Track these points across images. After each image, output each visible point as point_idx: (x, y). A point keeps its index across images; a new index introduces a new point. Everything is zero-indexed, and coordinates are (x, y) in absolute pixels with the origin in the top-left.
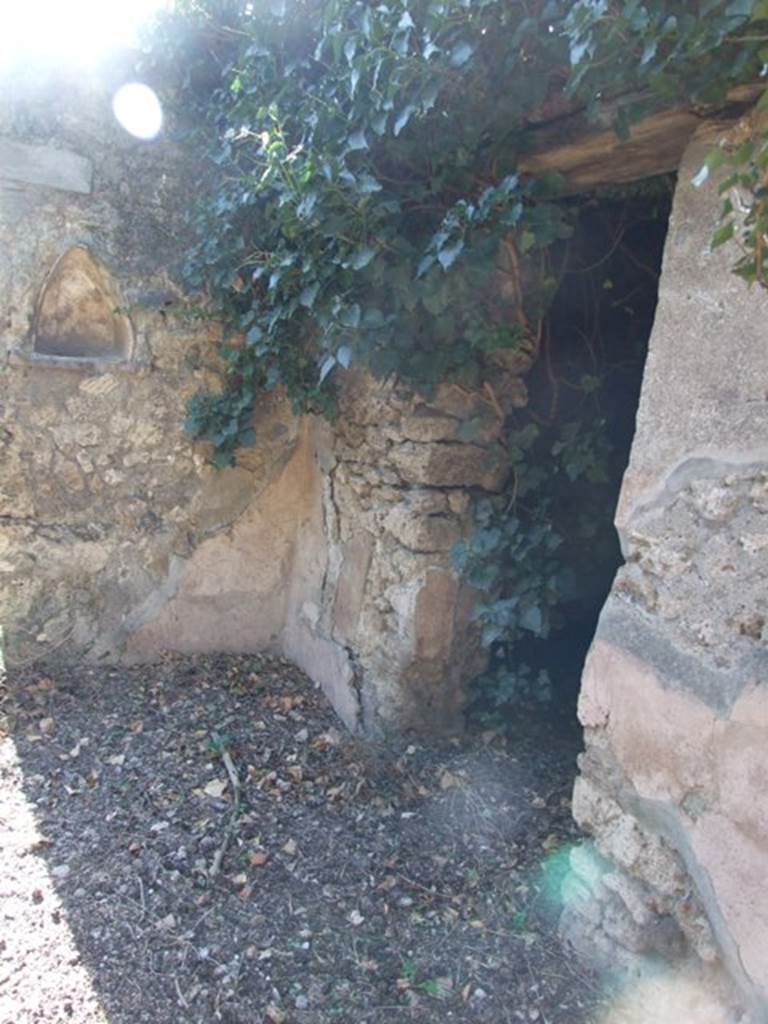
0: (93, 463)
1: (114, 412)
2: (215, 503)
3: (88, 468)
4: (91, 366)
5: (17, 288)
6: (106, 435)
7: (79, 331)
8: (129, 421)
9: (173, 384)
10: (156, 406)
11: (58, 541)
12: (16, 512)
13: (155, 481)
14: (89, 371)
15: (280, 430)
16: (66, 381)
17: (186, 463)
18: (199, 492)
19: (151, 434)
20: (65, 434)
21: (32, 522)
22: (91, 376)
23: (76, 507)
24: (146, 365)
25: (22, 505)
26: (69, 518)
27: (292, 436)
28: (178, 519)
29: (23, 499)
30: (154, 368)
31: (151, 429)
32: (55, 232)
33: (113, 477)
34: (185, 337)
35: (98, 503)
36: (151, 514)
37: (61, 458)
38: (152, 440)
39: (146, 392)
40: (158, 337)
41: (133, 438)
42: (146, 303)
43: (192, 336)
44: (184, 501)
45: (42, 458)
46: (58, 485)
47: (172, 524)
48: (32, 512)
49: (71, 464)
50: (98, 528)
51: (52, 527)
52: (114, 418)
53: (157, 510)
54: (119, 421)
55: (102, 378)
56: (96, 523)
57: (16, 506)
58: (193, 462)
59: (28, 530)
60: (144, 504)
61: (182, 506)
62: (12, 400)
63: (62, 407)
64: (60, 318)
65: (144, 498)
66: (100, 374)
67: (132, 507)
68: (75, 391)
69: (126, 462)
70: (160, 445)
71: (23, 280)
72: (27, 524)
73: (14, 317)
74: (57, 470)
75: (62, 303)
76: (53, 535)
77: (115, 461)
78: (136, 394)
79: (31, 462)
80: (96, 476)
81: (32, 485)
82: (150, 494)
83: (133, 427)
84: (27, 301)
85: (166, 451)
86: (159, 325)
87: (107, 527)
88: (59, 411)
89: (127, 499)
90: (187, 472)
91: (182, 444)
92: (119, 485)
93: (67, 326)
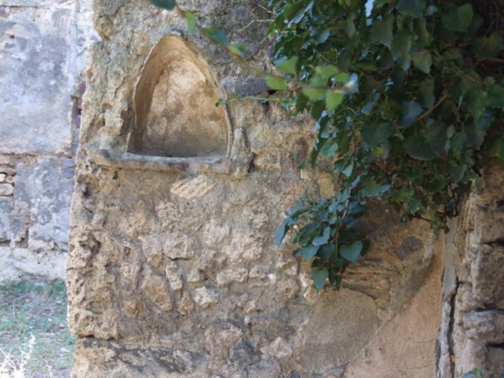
0: (183, 278)
1: (208, 219)
2: (326, 338)
3: (176, 285)
4: (184, 167)
5: (112, 84)
6: (198, 246)
7: (191, 130)
8: (224, 231)
9: (275, 186)
10: (256, 212)
11: (140, 369)
12: (100, 333)
13: (252, 304)
14: (182, 172)
15: (413, 245)
16: (158, 182)
17: (290, 283)
18: (306, 322)
19: (249, 246)
20: (152, 245)
21: (114, 345)
22: (184, 177)
23: (162, 330)
24: (242, 165)
25: (105, 325)
26: (154, 343)
27: (427, 253)
28: (280, 354)
29: (107, 316)
30: (252, 167)
31: (248, 240)
32: (150, 21)
33: (203, 296)
34: (289, 130)
35: (187, 326)
36: (247, 345)
37: (148, 271)
38: (249, 254)
39: (243, 196)
40: (258, 133)
41: (227, 250)
42: (243, 92)
43: (297, 129)
44: (288, 333)
45: (129, 271)
46: (144, 306)
47: (273, 359)
48: (114, 332)
49: (158, 278)
50: (185, 357)
51: (135, 353)
52: (207, 226)
53: (255, 340)
54: (213, 232)
55: (196, 180)
56: (183, 350)
57: (99, 325)
58: (298, 282)
59: (110, 353)
60: (239, 332)
61: (286, 338)
62: (101, 206)
63: (152, 212)
64: (169, 115)
65: (238, 324)
66: (193, 176)
67: (224, 334)
68: (166, 195)
69: (219, 280)
70: (261, 259)
71: (117, 74)
72: (110, 347)
73: (107, 115)
74: (144, 284)
75: (171, 100)
76: (135, 362)
77: (206, 277)
78: (232, 199)
79: (118, 275)
80: (185, 294)
81: (116, 300)
82: (247, 320)
83: (230, 236)
84: (121, 95)
85: (267, 267)
86: (260, 116)
87: (195, 357)
88: (148, 218)
89: (220, 324)
90: (290, 295)
91: (284, 259)
92: (210, 306)
93: (176, 125)
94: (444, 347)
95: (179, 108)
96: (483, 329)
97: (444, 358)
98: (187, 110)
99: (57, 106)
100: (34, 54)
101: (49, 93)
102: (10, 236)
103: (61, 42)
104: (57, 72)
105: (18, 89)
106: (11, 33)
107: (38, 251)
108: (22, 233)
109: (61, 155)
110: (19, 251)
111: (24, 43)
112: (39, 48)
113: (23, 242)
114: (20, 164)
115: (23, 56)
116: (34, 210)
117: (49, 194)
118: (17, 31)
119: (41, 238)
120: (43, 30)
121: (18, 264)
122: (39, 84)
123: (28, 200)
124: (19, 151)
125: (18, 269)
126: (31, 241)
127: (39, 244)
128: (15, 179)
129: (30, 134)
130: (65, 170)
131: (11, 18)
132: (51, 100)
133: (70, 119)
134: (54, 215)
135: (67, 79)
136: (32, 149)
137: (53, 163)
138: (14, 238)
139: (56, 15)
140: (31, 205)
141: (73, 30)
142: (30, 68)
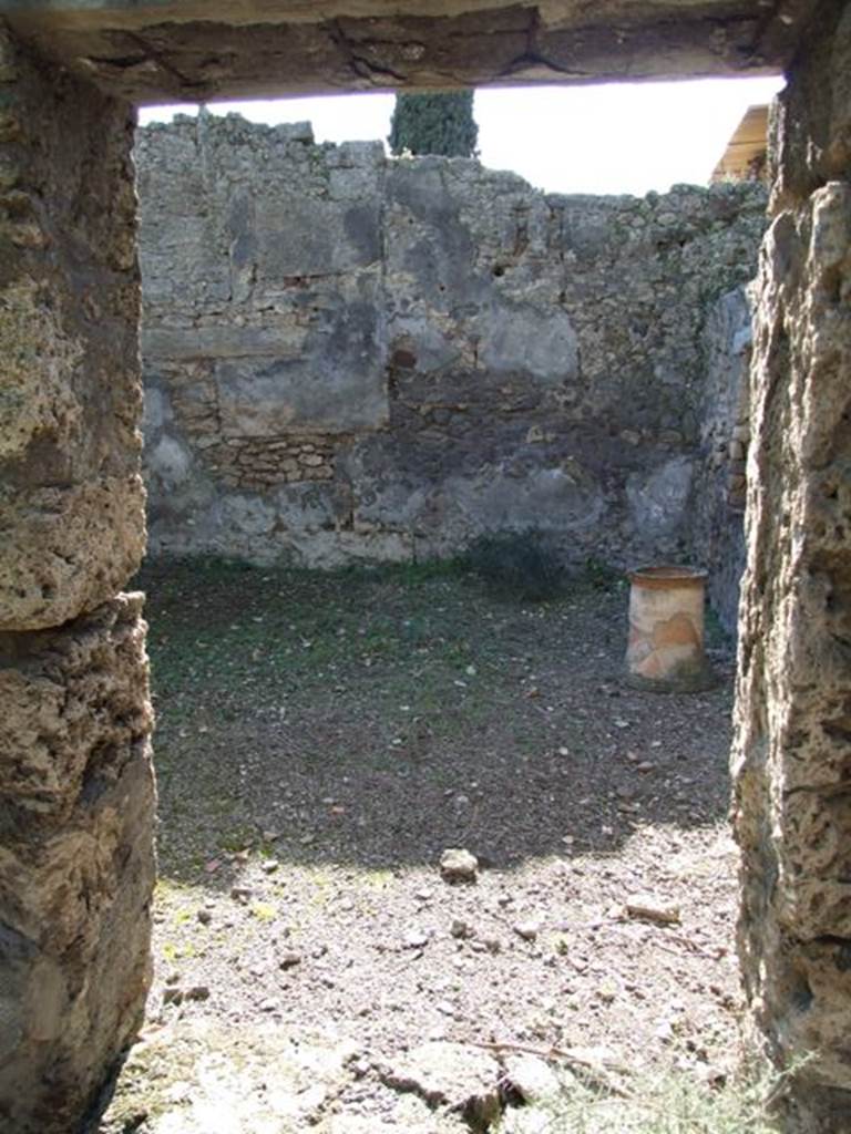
99: (371, 379)
100: (341, 325)
101: (361, 366)
102: (335, 520)
103: (371, 309)
104: (368, 342)
105: (328, 366)
106: (313, 305)
107: (366, 533)
108: (347, 516)
109: (380, 431)
110: (344, 535)
111: (329, 315)
112: (345, 318)
113: (348, 526)
114: (337, 445)
115: (330, 329)
116: (357, 492)
117: (370, 473)
118: (322, 302)
119: (368, 520)
120: (349, 298)
121: (345, 548)
122: (349, 357)
123: (350, 482)
124: (334, 431)
125: (346, 553)
126: (356, 524)
127: (365, 526)
128: (334, 461)
129: (345, 411)
130: (385, 448)
131: (313, 289)
132: (365, 374)
133: (386, 392)
134: (378, 495)
135: (379, 349)
136: (349, 426)
137: (372, 441)
138: (339, 522)
139: (362, 280)
140: (353, 487)
141: (381, 294)
142: (338, 342)
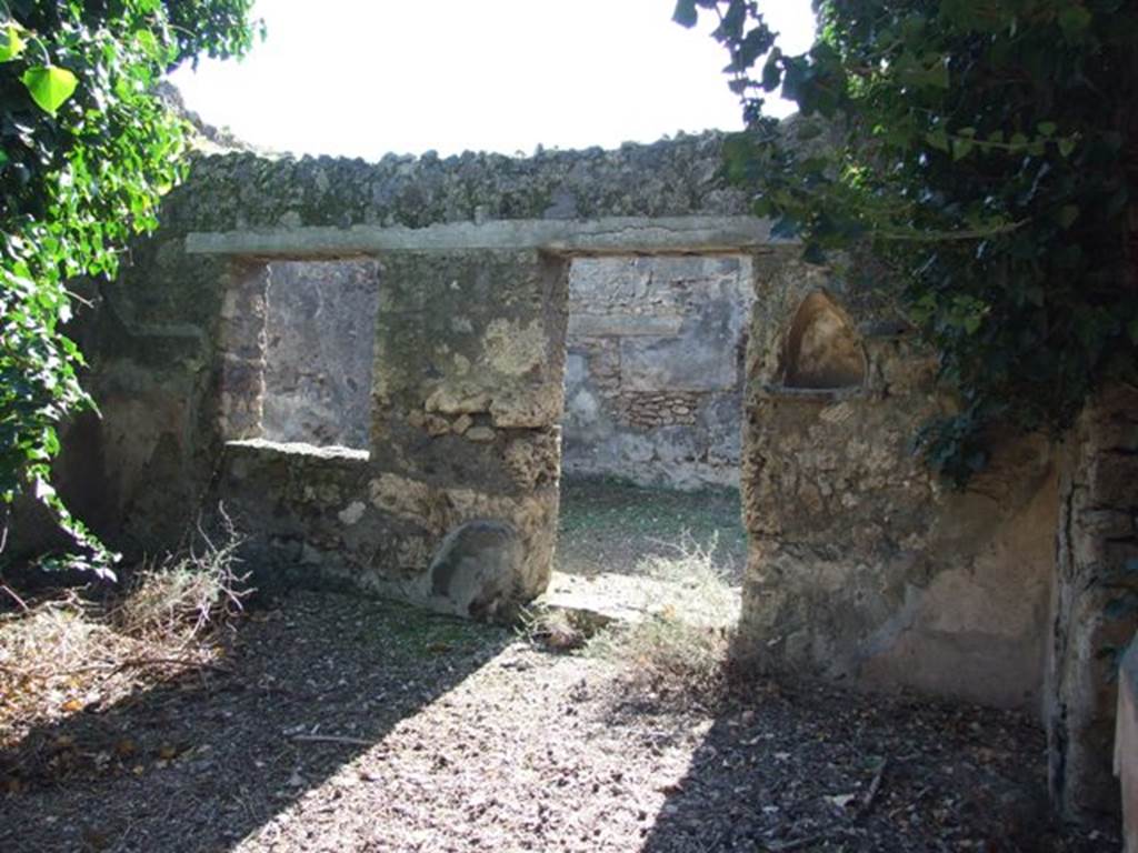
0: (832, 485)
1: (851, 437)
2: (955, 533)
3: (826, 491)
4: (830, 396)
5: (770, 334)
6: (843, 460)
7: (834, 367)
8: (864, 447)
9: (906, 409)
10: (890, 431)
11: (800, 558)
12: (767, 529)
13: (890, 506)
14: (829, 401)
15: (1030, 455)
16: (809, 410)
17: (922, 488)
18: (937, 520)
19: (885, 459)
20: (806, 460)
21: (779, 539)
22: (829, 404)
23: (817, 528)
24: (877, 392)
25: (771, 523)
26: (811, 538)
27: (1043, 460)
28: (916, 547)
29: (772, 516)
30: (886, 394)
31: (885, 454)
32: (797, 282)
33: (849, 500)
34: (915, 362)
35: (837, 524)
36: (888, 540)
37: (803, 481)
38: (886, 465)
39: (880, 418)
40: (890, 365)
41: (868, 462)
42: (876, 333)
43: (923, 361)
44: (922, 530)
45: (788, 480)
46: (802, 508)
47: (909, 551)
48: (778, 529)
49: (811, 486)
50: (836, 549)
51: (796, 546)
52: (850, 443)
53: (894, 536)
54: (855, 448)
55: (840, 407)
56: (835, 544)
57: (767, 523)
58: (929, 488)
59: (776, 546)
60: (880, 529)
61: (920, 534)
62: (764, 430)
63: (805, 434)
64: (816, 356)
65: (879, 521)
66: (838, 403)
67: (868, 531)
68: (816, 419)
69: (862, 487)
70: (896, 469)
71: (774, 326)
72: (776, 540)
73: (767, 358)
74: (800, 491)
75: (817, 342)
76: (796, 552)
77: (851, 485)
78: (871, 421)
79: (780, 484)
80: (835, 498)
81: (780, 504)
82: (886, 519)
83: (870, 451)
84: (776, 343)
85: (901, 476)
86: (891, 352)
87: (844, 549)
88: (802, 437)
89: (864, 523)
90: (923, 497)
91: (917, 469)
92: (855, 507)
93: (822, 363)
94: (1063, 540)
95: (823, 349)
96: (1102, 526)
97: (1063, 551)
98: (830, 351)
99: (725, 353)
100: (707, 315)
101: (719, 345)
102: (695, 454)
103: (727, 305)
104: (724, 328)
105: (696, 343)
106: (688, 300)
107: (716, 465)
108: (703, 452)
109: (729, 391)
110: (702, 466)
111: (699, 308)
112: (710, 310)
113: (704, 459)
114: (699, 400)
115: (699, 318)
116: (711, 435)
117: (722, 422)
118: (695, 299)
119: (718, 456)
120: (713, 296)
121: (702, 476)
122: (712, 337)
123: (705, 426)
124: (699, 390)
125: (702, 480)
126: (710, 458)
127: (716, 460)
128: (697, 411)
129: (706, 377)
130: (733, 402)
131: (690, 289)
132: (721, 349)
133: (735, 363)
134: (727, 438)
135: (731, 333)
136: (708, 389)
137: (724, 398)
138: (697, 457)
139: (723, 284)
140: (709, 431)
141: (736, 296)
142: (704, 326)
